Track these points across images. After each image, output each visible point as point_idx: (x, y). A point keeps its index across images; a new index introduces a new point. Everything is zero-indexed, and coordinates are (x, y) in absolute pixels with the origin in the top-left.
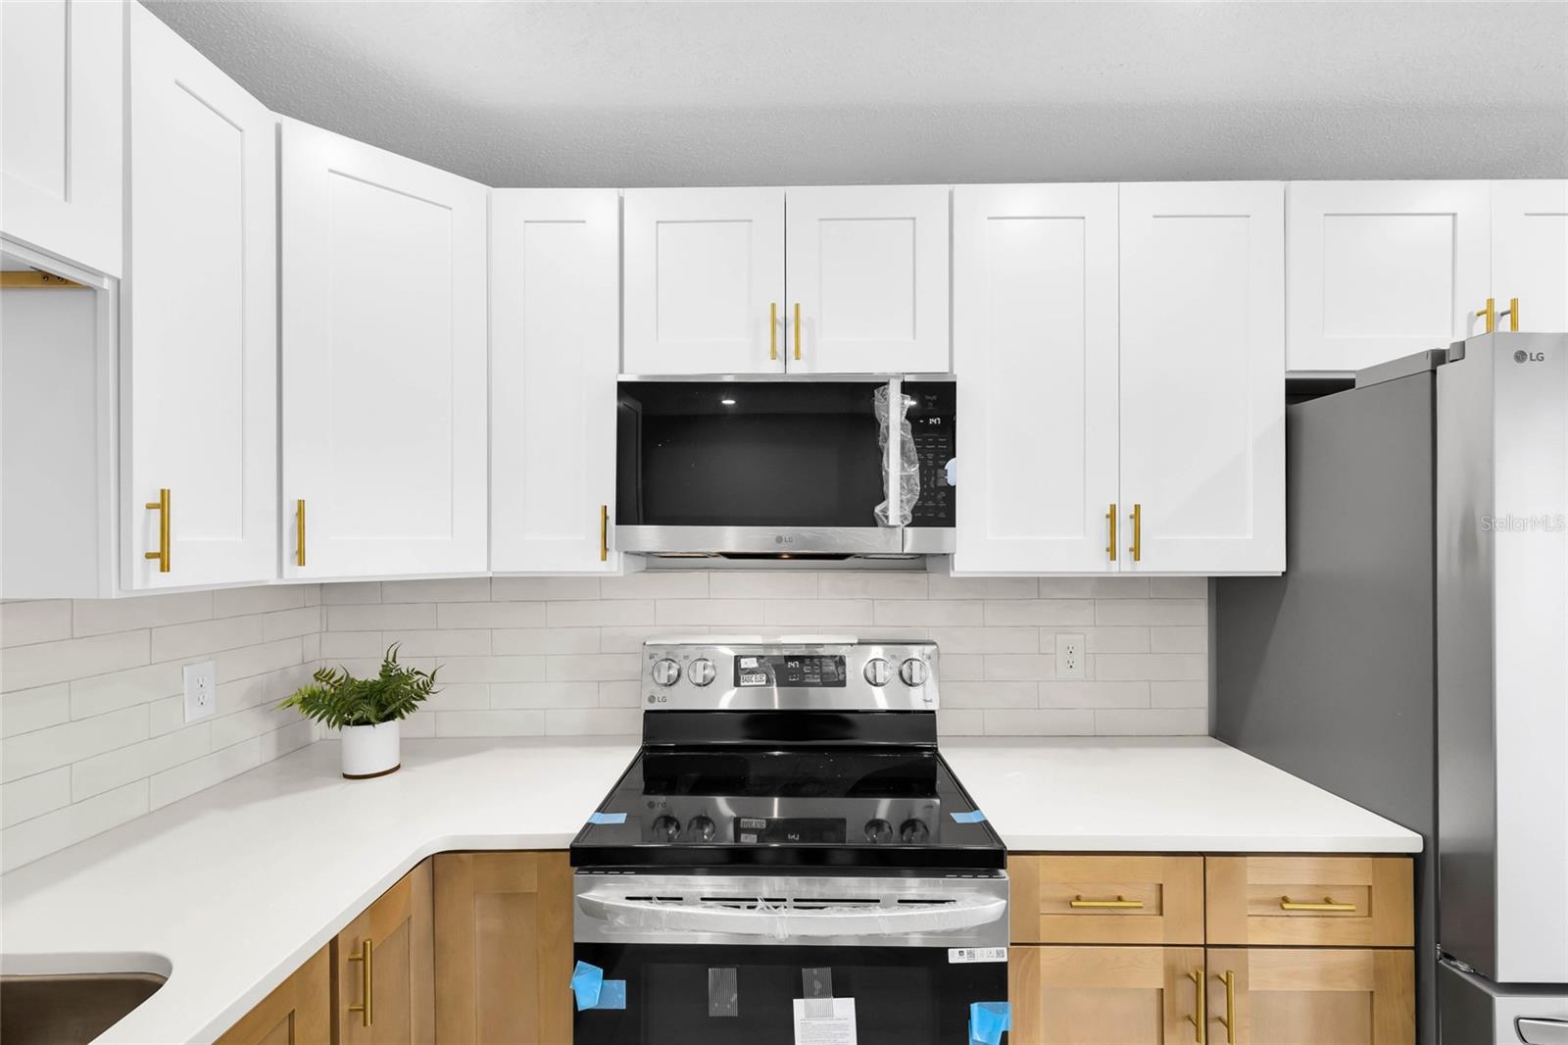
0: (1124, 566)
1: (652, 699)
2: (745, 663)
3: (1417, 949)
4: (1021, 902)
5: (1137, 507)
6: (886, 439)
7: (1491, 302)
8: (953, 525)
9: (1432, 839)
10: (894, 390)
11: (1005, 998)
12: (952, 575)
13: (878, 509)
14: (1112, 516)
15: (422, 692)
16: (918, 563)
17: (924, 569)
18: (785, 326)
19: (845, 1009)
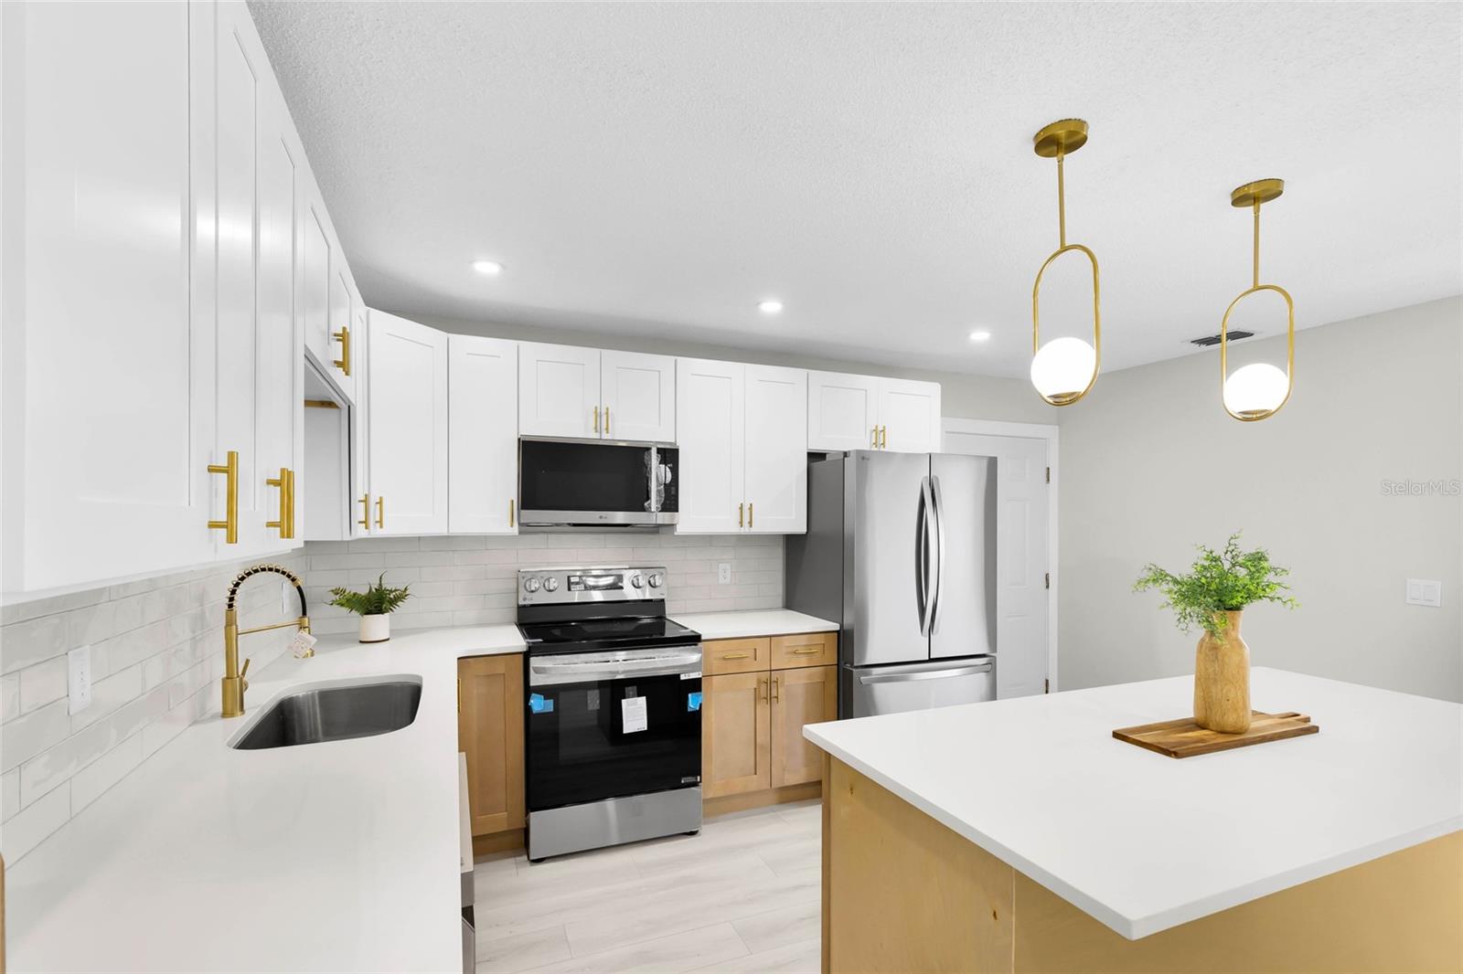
0: (746, 530)
1: (525, 599)
2: (572, 580)
3: (838, 665)
4: (706, 655)
5: (751, 505)
6: (651, 474)
7: (877, 427)
8: (677, 511)
9: (842, 626)
10: (654, 451)
11: (700, 691)
12: (676, 534)
13: (646, 504)
14: (741, 508)
15: (401, 596)
16: (656, 529)
17: (658, 532)
18: (600, 416)
19: (642, 701)
